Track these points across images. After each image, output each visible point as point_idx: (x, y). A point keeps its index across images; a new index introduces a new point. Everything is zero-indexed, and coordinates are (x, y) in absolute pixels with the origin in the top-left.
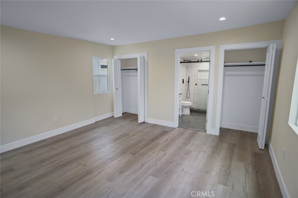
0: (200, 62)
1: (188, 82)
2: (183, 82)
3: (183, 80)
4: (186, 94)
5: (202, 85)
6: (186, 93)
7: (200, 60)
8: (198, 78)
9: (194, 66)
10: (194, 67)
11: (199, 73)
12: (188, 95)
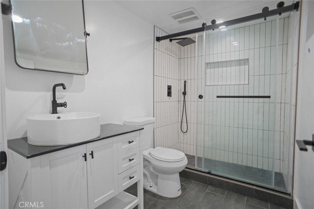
0: (209, 28)
1: (184, 93)
2: (169, 94)
3: (169, 88)
4: (180, 124)
5: (218, 97)
6: (180, 121)
7: (209, 24)
8: (208, 84)
9: (193, 56)
10: (193, 59)
11: (208, 70)
12: (184, 125)
